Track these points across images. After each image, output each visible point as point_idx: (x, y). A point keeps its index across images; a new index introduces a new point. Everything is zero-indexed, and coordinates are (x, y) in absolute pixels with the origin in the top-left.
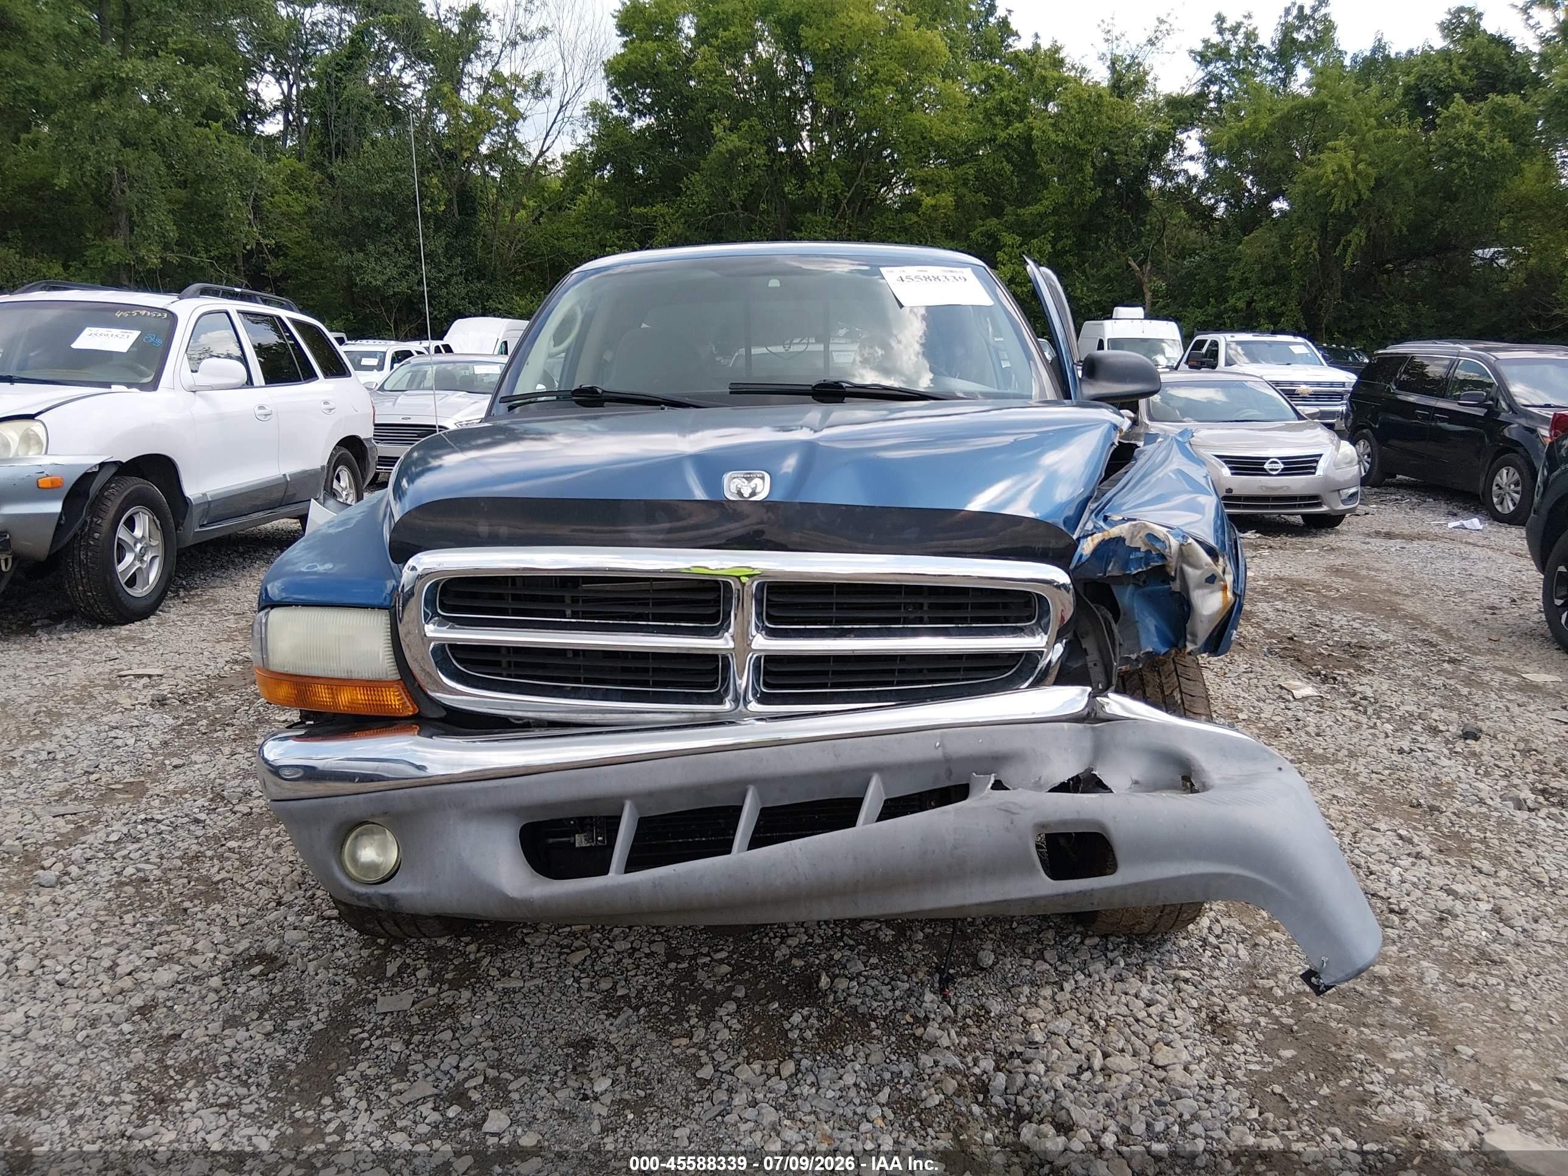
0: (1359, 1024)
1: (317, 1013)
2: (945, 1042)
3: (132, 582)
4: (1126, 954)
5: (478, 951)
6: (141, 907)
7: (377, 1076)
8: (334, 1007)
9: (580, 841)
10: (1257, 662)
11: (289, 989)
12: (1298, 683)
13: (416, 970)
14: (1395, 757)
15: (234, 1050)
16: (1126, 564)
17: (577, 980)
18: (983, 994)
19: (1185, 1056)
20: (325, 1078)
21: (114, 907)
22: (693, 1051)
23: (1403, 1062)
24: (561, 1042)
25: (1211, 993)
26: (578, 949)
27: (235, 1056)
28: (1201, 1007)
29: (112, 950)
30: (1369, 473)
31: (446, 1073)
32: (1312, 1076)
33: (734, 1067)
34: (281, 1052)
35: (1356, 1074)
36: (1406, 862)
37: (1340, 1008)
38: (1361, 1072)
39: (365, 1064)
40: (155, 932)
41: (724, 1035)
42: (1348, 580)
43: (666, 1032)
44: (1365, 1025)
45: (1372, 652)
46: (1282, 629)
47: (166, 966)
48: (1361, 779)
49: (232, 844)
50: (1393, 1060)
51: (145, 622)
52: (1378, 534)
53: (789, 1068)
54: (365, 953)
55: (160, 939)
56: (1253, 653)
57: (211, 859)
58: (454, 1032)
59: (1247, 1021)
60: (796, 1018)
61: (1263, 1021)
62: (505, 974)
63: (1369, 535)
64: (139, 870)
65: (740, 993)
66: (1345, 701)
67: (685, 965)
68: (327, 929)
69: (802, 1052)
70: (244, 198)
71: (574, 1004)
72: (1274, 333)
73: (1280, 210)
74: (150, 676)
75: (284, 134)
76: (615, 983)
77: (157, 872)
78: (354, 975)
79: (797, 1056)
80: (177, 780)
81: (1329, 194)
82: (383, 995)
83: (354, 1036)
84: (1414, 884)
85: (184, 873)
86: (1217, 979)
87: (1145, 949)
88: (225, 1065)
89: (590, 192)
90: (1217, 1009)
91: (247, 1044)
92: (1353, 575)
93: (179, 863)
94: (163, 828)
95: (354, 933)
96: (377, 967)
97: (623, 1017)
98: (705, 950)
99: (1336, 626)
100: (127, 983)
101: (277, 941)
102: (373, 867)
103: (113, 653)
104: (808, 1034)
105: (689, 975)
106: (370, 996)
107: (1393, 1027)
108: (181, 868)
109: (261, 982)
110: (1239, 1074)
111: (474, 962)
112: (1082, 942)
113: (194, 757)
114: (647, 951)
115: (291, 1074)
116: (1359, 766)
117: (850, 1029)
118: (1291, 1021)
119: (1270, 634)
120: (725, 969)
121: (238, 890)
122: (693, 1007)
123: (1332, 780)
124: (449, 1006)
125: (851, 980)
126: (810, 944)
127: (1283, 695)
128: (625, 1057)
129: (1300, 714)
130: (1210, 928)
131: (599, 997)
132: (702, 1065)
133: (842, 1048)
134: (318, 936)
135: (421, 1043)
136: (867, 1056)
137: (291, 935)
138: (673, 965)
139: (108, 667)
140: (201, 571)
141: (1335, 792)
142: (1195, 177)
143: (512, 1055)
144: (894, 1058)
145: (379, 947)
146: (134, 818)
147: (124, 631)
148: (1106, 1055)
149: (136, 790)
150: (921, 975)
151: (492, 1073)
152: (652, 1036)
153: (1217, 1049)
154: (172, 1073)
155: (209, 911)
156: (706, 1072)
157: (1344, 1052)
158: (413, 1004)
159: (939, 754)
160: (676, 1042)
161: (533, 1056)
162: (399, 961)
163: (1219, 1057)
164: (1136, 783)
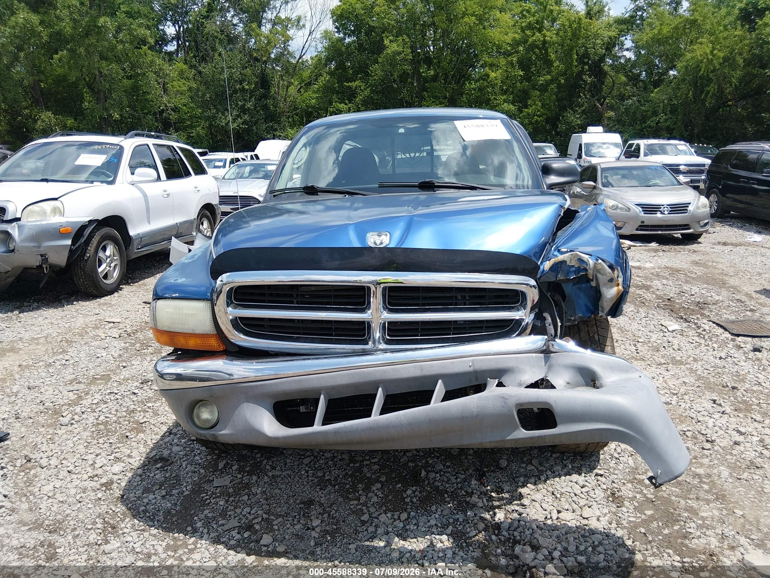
0: (686, 498)
1: (186, 487)
2: (480, 504)
3: (106, 277)
4: (573, 462)
5: (262, 457)
6: (107, 435)
7: (213, 517)
8: (194, 483)
9: (302, 409)
10: (651, 312)
11: (174, 475)
12: (671, 323)
13: (232, 466)
14: (718, 361)
15: (147, 504)
16: (568, 273)
17: (307, 472)
18: (501, 481)
19: (598, 513)
20: (189, 517)
21: (95, 435)
22: (360, 507)
23: (707, 517)
24: (298, 501)
25: (613, 482)
26: (308, 457)
27: (148, 507)
28: (608, 488)
29: (93, 456)
30: (716, 211)
31: (245, 516)
32: (660, 524)
33: (379, 515)
34: (169, 505)
35: (682, 523)
36: (717, 416)
37: (677, 490)
38: (685, 522)
39: (207, 511)
40: (113, 447)
41: (375, 499)
42: (702, 268)
43: (348, 497)
44: (689, 499)
45: (710, 306)
46: (665, 294)
47: (118, 464)
48: (698, 373)
49: (149, 405)
50: (702, 517)
51: (112, 296)
52: (719, 243)
53: (404, 516)
54: (209, 457)
55: (115, 451)
56: (649, 307)
57: (140, 412)
58: (249, 496)
59: (630, 496)
60: (409, 492)
61: (638, 496)
62: (273, 468)
63: (714, 244)
64: (107, 417)
65: (383, 479)
66: (694, 332)
67: (358, 465)
68: (192, 446)
69: (411, 509)
70: (159, 84)
71: (305, 483)
72: (669, 139)
73: (674, 75)
74: (114, 323)
75: (177, 51)
76: (325, 474)
77: (115, 419)
78: (204, 468)
79: (409, 510)
80: (125, 373)
81: (698, 66)
82: (217, 478)
83: (203, 497)
84: (720, 427)
85: (127, 419)
86: (617, 474)
87: (582, 460)
88: (143, 511)
89: (325, 75)
90: (616, 490)
91: (154, 501)
92: (704, 265)
93: (124, 414)
94: (118, 397)
95: (204, 448)
96: (214, 464)
97: (327, 490)
98: (367, 458)
99: (693, 293)
100: (100, 471)
101: (169, 452)
102: (207, 420)
103: (97, 311)
104: (415, 500)
105: (359, 470)
106: (211, 478)
107: (704, 500)
108: (126, 416)
109: (161, 472)
110: (624, 522)
111: (259, 462)
112: (551, 456)
113: (133, 362)
114: (340, 458)
115: (173, 516)
116: (697, 366)
117: (435, 498)
118: (652, 496)
119: (658, 297)
120: (377, 467)
121: (152, 427)
122: (360, 486)
123: (683, 374)
124: (247, 484)
125: (437, 473)
126: (418, 455)
127: (663, 329)
128: (327, 509)
129: (671, 339)
130: (615, 449)
131: (316, 480)
132: (364, 514)
133: (430, 507)
134: (188, 449)
135: (233, 501)
136: (442, 511)
137: (175, 449)
138: (352, 465)
139: (95, 318)
140: (139, 270)
141: (684, 380)
142: (630, 59)
143: (275, 507)
144: (455, 512)
145: (216, 454)
146: (105, 392)
147: (102, 300)
148: (559, 512)
149: (106, 378)
150: (471, 471)
151: (265, 516)
152: (341, 499)
153: (614, 510)
154: (119, 515)
155: (138, 437)
156: (365, 517)
157: (677, 512)
158: (231, 482)
159: (471, 369)
160: (351, 503)
161: (285, 508)
162: (224, 462)
163: (614, 514)
164: (568, 383)
